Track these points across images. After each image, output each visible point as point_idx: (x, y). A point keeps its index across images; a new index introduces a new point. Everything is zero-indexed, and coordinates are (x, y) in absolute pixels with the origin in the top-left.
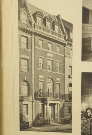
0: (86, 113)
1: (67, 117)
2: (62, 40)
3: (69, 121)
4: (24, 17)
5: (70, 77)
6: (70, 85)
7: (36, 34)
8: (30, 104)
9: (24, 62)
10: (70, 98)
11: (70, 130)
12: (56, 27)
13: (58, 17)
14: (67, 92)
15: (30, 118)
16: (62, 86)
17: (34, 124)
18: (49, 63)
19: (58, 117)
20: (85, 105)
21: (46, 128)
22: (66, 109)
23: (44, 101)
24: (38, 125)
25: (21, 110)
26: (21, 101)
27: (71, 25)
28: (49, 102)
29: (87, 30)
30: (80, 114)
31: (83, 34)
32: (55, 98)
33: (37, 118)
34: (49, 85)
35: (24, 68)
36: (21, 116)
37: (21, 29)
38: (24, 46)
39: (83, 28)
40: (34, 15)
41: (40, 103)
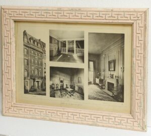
0: (52, 86)
1: (44, 88)
2: (41, 51)
3: (44, 90)
4: (26, 40)
5: (45, 69)
6: (45, 72)
7: (30, 48)
8: (28, 81)
9: (26, 61)
10: (45, 79)
11: (45, 94)
12: (39, 45)
13: (40, 40)
14: (44, 76)
15: (28, 88)
16: (42, 73)
17: (30, 91)
18: (36, 62)
19: (40, 88)
20: (51, 82)
21: (35, 93)
22: (44, 84)
23: (34, 80)
24: (32, 91)
25: (25, 84)
26: (25, 79)
27: (45, 44)
28: (36, 80)
29: (52, 46)
30: (49, 86)
31: (50, 48)
32: (39, 78)
33: (31, 88)
34: (36, 72)
35: (26, 63)
36: (25, 86)
37: (24, 45)
38: (26, 53)
39: (50, 46)
40: (30, 39)
41: (32, 81)
